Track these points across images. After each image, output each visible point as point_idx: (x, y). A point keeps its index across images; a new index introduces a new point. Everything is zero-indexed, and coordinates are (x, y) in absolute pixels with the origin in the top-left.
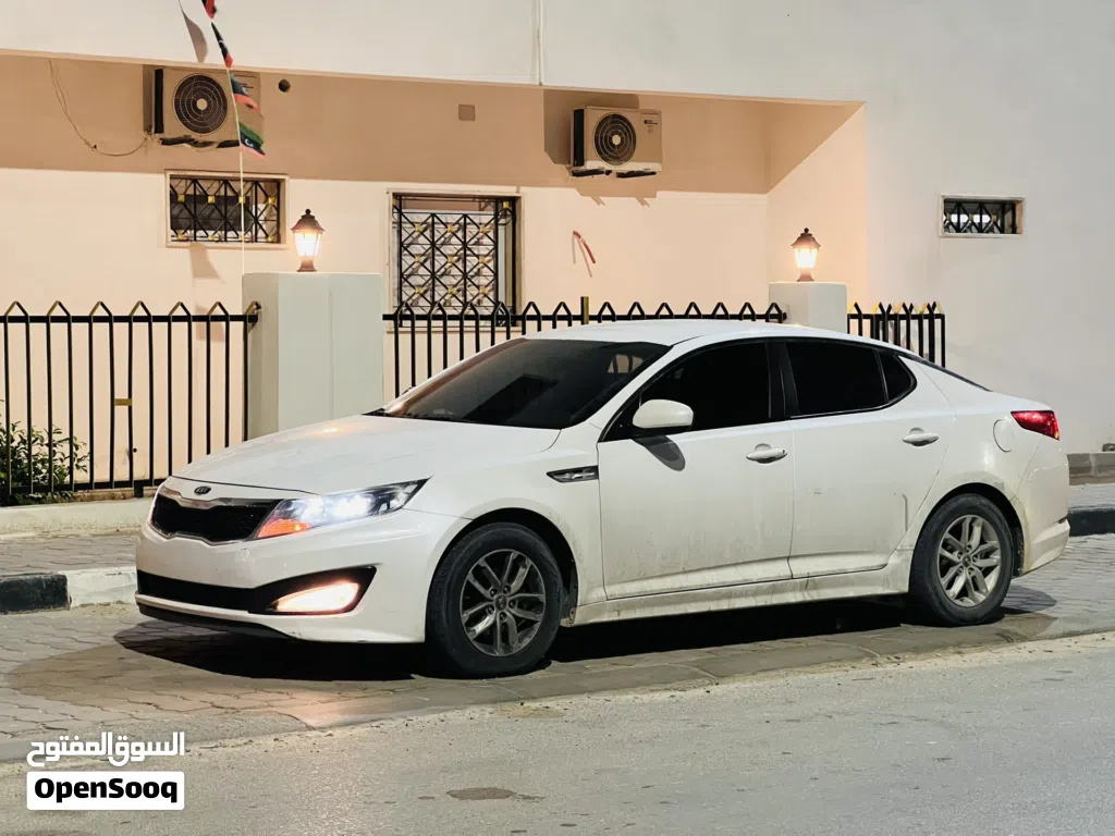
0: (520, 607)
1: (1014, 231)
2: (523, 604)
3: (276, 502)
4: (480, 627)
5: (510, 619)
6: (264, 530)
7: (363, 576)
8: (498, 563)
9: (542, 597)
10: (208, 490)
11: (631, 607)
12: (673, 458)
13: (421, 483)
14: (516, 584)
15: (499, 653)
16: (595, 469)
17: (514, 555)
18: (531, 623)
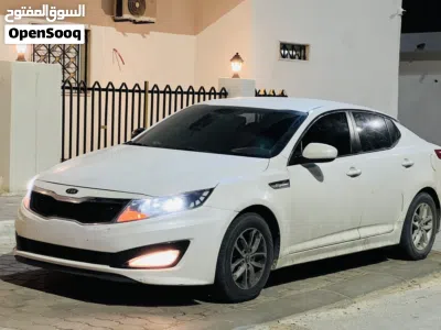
0: (256, 261)
1: (305, 59)
2: (258, 259)
3: (128, 201)
4: (238, 274)
5: (251, 268)
6: (121, 217)
7: (182, 246)
8: (247, 236)
9: (265, 254)
10: (77, 191)
11: (298, 257)
12: (318, 175)
13: (211, 190)
14: (255, 248)
15: (246, 287)
16: (288, 181)
17: (254, 232)
18: (259, 269)
